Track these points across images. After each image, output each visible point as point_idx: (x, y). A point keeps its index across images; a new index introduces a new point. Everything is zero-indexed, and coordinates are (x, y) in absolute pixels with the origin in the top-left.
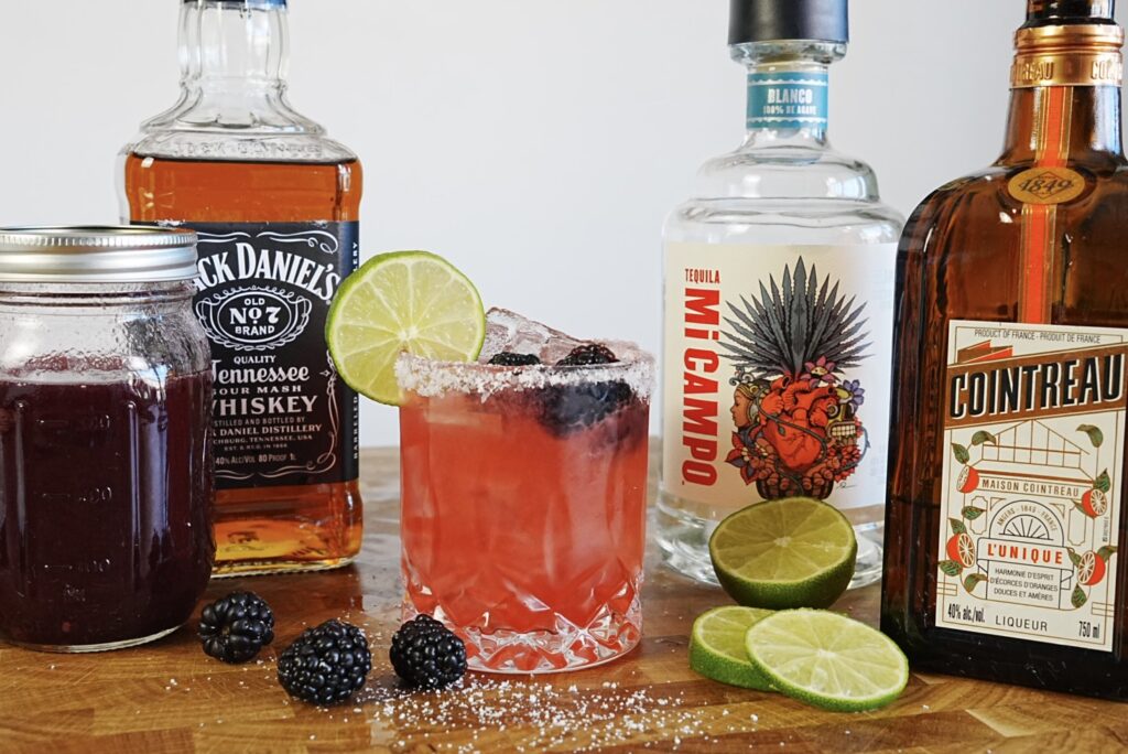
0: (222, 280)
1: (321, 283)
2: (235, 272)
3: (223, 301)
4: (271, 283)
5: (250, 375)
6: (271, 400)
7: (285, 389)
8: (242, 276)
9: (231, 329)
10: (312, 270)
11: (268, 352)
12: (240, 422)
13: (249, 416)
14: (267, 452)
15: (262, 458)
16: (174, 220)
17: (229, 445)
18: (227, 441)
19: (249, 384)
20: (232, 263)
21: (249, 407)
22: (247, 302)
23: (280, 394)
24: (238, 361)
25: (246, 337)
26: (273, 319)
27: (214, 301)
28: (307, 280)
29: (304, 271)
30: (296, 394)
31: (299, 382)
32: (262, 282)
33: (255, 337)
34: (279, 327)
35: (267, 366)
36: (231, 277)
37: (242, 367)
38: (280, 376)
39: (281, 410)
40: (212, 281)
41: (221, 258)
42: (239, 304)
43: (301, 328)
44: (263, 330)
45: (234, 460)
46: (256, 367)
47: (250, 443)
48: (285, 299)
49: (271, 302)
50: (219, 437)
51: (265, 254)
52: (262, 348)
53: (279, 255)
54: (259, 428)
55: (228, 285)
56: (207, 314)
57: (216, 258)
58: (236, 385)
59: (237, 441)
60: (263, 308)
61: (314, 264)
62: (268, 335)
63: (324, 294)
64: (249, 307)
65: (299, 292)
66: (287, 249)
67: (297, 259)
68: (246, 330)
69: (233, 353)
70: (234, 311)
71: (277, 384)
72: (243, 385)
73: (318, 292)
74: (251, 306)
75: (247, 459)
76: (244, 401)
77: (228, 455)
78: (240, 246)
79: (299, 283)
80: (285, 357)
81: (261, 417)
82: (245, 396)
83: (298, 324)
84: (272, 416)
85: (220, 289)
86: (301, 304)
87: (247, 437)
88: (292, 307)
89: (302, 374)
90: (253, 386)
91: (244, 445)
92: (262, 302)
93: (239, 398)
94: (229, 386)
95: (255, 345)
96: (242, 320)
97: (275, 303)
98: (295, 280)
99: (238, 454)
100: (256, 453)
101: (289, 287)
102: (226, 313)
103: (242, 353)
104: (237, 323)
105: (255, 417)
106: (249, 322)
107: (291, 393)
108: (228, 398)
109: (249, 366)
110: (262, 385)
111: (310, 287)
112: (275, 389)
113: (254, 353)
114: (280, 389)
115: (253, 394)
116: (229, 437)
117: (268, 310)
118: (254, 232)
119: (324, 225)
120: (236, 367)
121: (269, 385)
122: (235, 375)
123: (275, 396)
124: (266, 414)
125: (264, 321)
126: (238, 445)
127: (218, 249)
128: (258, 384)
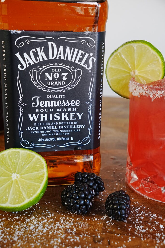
0: (41, 60)
1: (87, 62)
2: (48, 56)
3: (42, 70)
4: (64, 62)
5: (54, 103)
6: (63, 114)
7: (69, 110)
8: (51, 58)
9: (45, 83)
10: (83, 55)
11: (62, 93)
12: (49, 124)
13: (53, 121)
14: (61, 136)
15: (59, 139)
16: (18, 30)
17: (44, 133)
18: (43, 132)
19: (53, 107)
20: (46, 52)
21: (53, 117)
22: (53, 70)
23: (67, 112)
24: (48, 97)
25: (52, 86)
26: (64, 78)
27: (38, 69)
28: (80, 60)
29: (79, 56)
30: (74, 112)
31: (75, 107)
32: (60, 61)
33: (56, 86)
34: (67, 82)
35: (61, 99)
36: (46, 59)
37: (50, 100)
38: (67, 104)
39: (67, 119)
40: (37, 60)
41: (41, 49)
42: (49, 71)
43: (77, 82)
44: (60, 83)
45: (46, 140)
46: (57, 100)
47: (53, 133)
48: (70, 69)
49: (64, 70)
50: (40, 130)
51: (61, 47)
52: (59, 91)
53: (68, 48)
54: (57, 126)
55: (44, 62)
56: (35, 76)
57: (38, 49)
58: (48, 107)
59: (48, 131)
60: (60, 73)
61: (84, 53)
62: (62, 86)
63: (88, 67)
64: (54, 73)
65: (77, 66)
66: (72, 45)
67: (76, 50)
68: (52, 83)
69: (46, 93)
70: (47, 75)
71: (66, 107)
72: (51, 108)
73: (85, 66)
74: (55, 72)
75: (52, 139)
76: (51, 115)
77: (44, 137)
78: (50, 44)
79: (77, 62)
80: (70, 96)
81: (58, 121)
82: (51, 112)
83: (76, 80)
84: (63, 121)
85: (40, 64)
86: (77, 72)
87: (52, 130)
88: (73, 73)
89: (77, 103)
90: (55, 108)
91: (51, 133)
92: (59, 70)
93: (49, 113)
94: (44, 108)
95: (56, 90)
96: (51, 79)
97: (66, 71)
98: (75, 61)
99: (48, 137)
100: (56, 137)
101: (72, 64)
102: (43, 75)
103: (50, 94)
104: (48, 80)
105: (56, 121)
106: (54, 80)
107: (72, 111)
108: (44, 113)
109: (53, 99)
110: (59, 108)
111: (82, 64)
112: (65, 110)
113: (56, 94)
114: (67, 110)
115: (55, 112)
116: (44, 130)
117: (63, 74)
118: (56, 37)
119: (89, 34)
120: (47, 100)
121: (62, 108)
122: (47, 103)
123: (65, 113)
124: (61, 120)
125: (60, 79)
126: (48, 133)
127: (39, 45)
128: (57, 107)
